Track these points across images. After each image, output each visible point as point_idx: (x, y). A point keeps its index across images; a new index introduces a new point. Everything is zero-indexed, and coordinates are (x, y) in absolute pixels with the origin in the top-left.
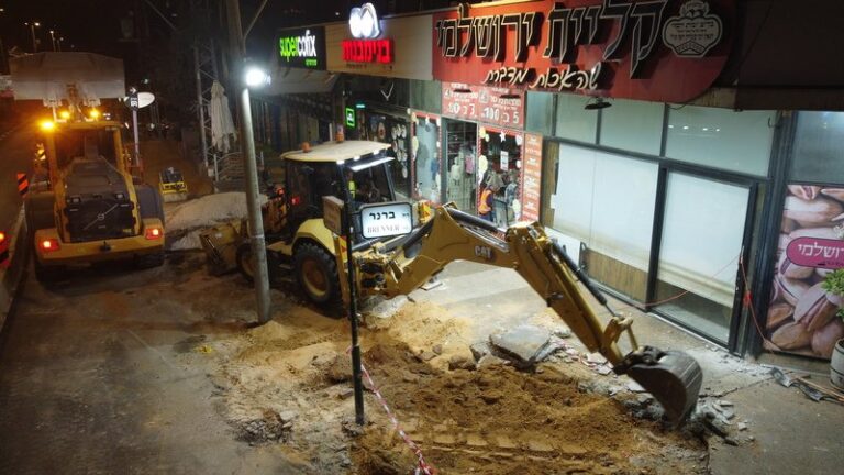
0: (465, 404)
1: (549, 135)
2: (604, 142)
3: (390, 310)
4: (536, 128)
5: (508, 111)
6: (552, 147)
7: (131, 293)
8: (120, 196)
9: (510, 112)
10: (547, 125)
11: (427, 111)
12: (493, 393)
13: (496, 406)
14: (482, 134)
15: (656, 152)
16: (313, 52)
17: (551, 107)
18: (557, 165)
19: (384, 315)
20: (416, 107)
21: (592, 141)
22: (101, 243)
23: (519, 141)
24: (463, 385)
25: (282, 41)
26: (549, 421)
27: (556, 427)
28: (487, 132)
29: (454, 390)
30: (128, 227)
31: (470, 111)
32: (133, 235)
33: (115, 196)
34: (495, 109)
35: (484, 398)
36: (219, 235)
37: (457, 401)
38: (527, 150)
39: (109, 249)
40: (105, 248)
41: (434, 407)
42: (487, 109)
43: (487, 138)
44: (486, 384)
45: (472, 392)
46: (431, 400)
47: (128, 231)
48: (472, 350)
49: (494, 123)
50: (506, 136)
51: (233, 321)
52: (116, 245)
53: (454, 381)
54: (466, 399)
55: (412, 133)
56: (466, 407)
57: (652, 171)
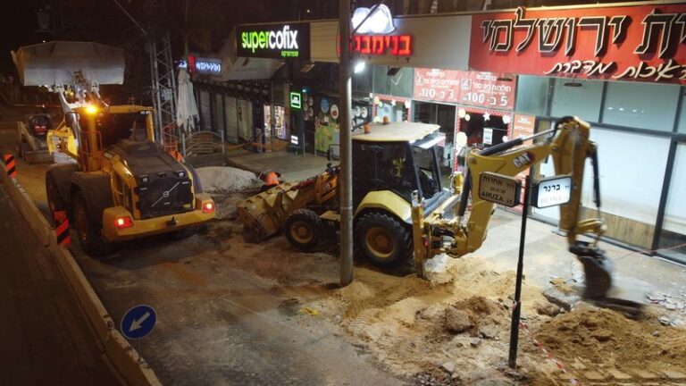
0: (584, 343)
1: (544, 115)
2: (606, 121)
3: (441, 265)
4: (526, 109)
5: (495, 96)
6: (543, 125)
7: (188, 263)
8: (181, 174)
9: (498, 97)
10: (542, 105)
11: (394, 94)
12: (604, 333)
13: (610, 343)
14: (461, 114)
15: (669, 129)
16: (294, 44)
17: (547, 93)
19: (436, 270)
20: (380, 91)
22: (169, 218)
23: (506, 120)
24: (575, 328)
25: (244, 34)
26: (665, 352)
27: (673, 357)
28: (467, 113)
29: (569, 332)
30: (187, 203)
31: (448, 94)
32: (191, 210)
33: (177, 174)
34: (479, 94)
35: (596, 337)
36: (254, 207)
37: (575, 342)
38: (516, 128)
39: (175, 223)
40: (172, 223)
41: (557, 348)
42: (469, 94)
43: (468, 118)
44: (595, 325)
45: (584, 332)
46: (552, 342)
47: (188, 206)
48: (545, 296)
49: (477, 105)
50: (491, 117)
51: (305, 283)
52: (181, 219)
53: (565, 324)
54: (583, 339)
55: (374, 113)
56: (586, 346)
57: (665, 144)
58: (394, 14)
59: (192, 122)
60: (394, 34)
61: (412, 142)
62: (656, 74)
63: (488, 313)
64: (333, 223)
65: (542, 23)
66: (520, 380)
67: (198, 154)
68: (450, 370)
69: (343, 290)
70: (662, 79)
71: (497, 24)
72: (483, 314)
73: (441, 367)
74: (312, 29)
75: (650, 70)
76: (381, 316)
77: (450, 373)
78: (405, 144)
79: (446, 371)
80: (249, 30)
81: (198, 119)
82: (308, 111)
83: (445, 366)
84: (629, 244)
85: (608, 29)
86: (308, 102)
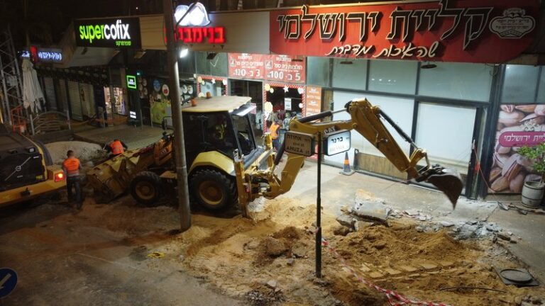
0: (368, 252)
1: (328, 86)
2: (371, 89)
3: (260, 205)
4: (314, 82)
5: (291, 73)
6: (328, 94)
7: (45, 226)
8: (32, 150)
9: (293, 74)
10: (325, 79)
11: (214, 75)
12: (381, 243)
13: (385, 250)
14: (267, 88)
15: (412, 92)
16: (127, 35)
17: (328, 69)
18: (332, 104)
19: (257, 210)
20: (202, 72)
21: (363, 88)
22: (23, 189)
23: (301, 91)
24: (361, 242)
26: (421, 251)
27: (427, 254)
28: (271, 87)
29: (356, 246)
30: (40, 175)
31: (256, 74)
32: (43, 180)
33: (28, 150)
34: (279, 72)
35: (376, 247)
36: (101, 173)
37: (362, 252)
38: (308, 97)
39: (29, 193)
40: (26, 193)
41: (349, 258)
42: (272, 72)
43: (272, 91)
44: (374, 238)
45: (367, 244)
46: (346, 254)
47: (40, 177)
49: (279, 80)
50: (289, 89)
52: (34, 189)
53: (354, 240)
54: (367, 249)
55: (198, 90)
56: (369, 254)
57: (411, 103)
58: (209, 10)
59: (38, 105)
60: (210, 26)
61: (231, 111)
62: (402, 54)
63: (298, 238)
64: (171, 181)
65: (321, 17)
66: (325, 286)
67: (47, 132)
68: (273, 286)
69: (183, 234)
70: (406, 57)
71: (289, 18)
72: (295, 240)
73: (266, 285)
74: (141, 23)
75: (397, 51)
76: (216, 252)
77: (274, 288)
78: (225, 113)
79: (270, 287)
80: (86, 24)
81: (44, 102)
82: (143, 91)
83: (269, 283)
84: (393, 177)
85: (367, 21)
86: (142, 83)
